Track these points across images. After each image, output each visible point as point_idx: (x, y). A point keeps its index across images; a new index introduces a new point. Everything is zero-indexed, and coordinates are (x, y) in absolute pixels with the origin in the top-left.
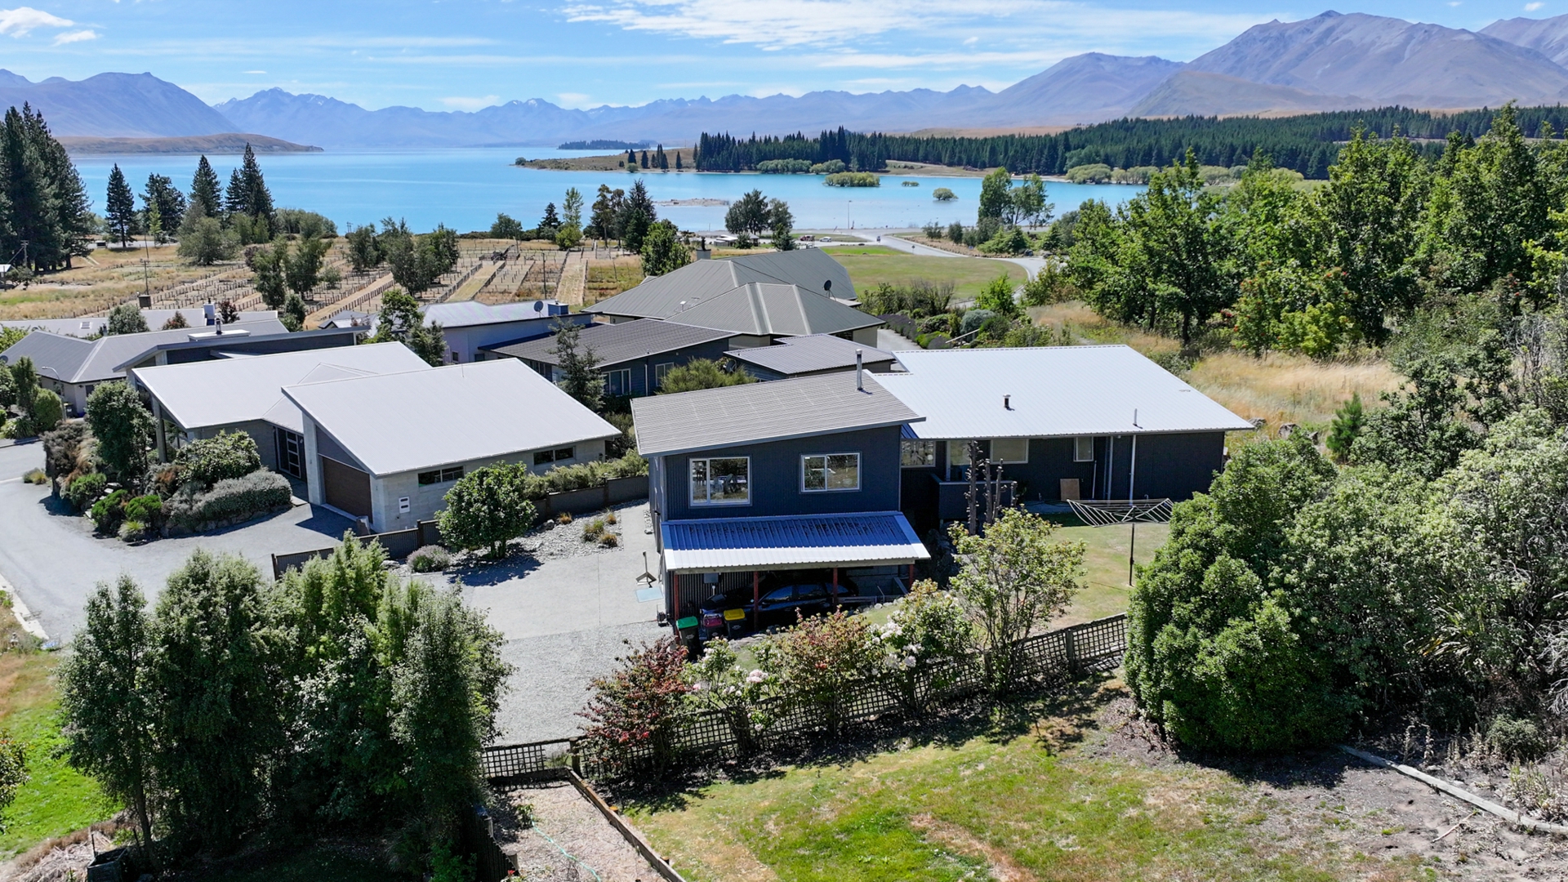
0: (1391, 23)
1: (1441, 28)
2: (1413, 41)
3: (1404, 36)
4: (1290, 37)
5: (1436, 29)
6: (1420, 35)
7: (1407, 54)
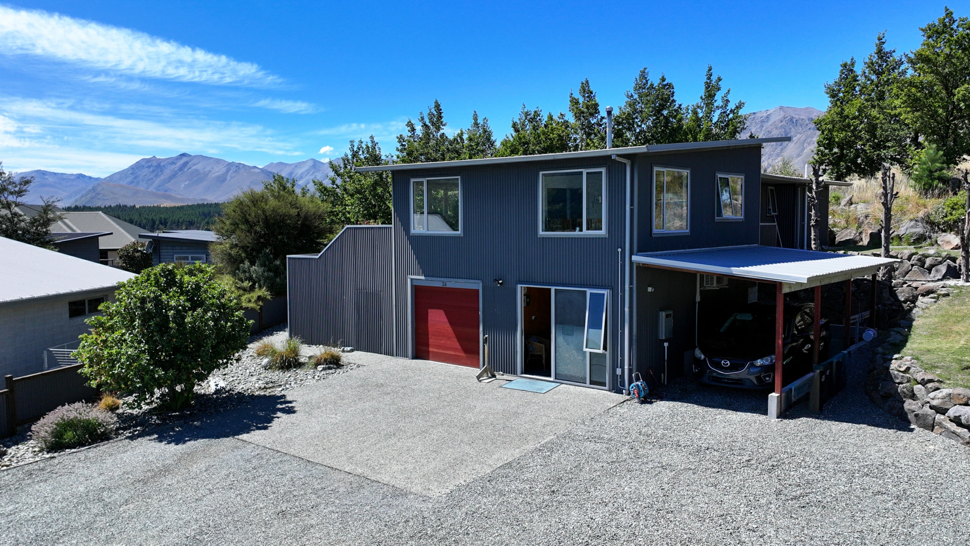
0: (218, 161)
1: (244, 165)
2: (231, 172)
3: (225, 168)
4: (164, 166)
5: (241, 166)
6: (233, 168)
7: (228, 178)
